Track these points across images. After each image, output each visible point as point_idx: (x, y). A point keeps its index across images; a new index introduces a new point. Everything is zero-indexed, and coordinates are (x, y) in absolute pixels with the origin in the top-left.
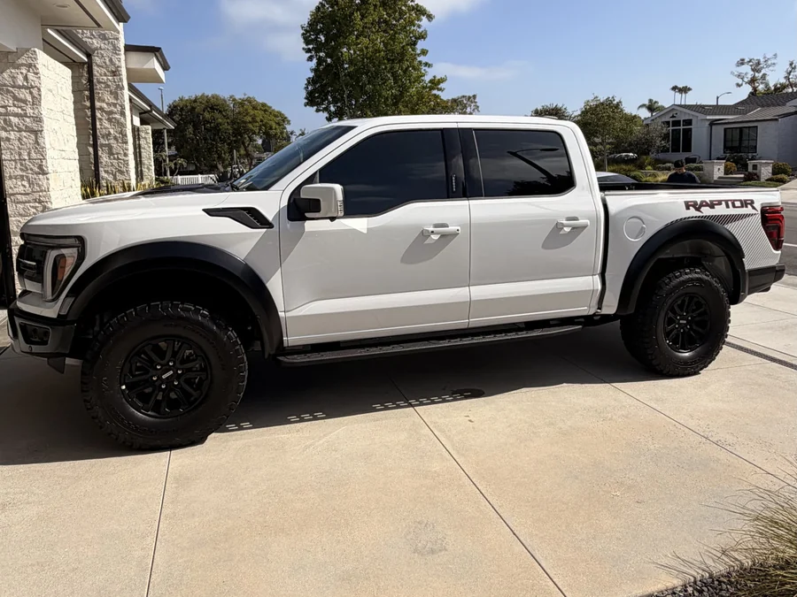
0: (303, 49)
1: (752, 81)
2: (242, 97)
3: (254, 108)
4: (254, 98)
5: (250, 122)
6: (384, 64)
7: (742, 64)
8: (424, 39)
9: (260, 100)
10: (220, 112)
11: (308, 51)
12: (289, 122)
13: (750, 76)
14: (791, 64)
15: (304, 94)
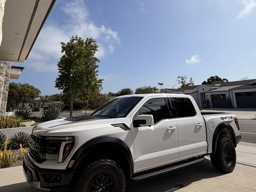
0: (58, 69)
1: (182, 82)
2: (24, 83)
3: (28, 87)
4: (28, 84)
5: (26, 92)
6: (85, 75)
7: (179, 78)
8: (98, 67)
9: (31, 85)
10: (15, 88)
11: (60, 70)
12: (40, 93)
13: (181, 81)
14: (191, 78)
15: (55, 83)
